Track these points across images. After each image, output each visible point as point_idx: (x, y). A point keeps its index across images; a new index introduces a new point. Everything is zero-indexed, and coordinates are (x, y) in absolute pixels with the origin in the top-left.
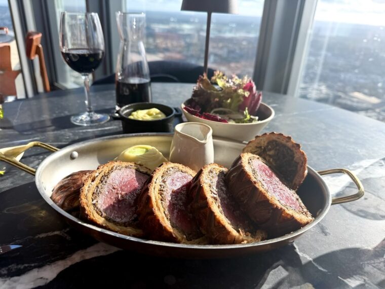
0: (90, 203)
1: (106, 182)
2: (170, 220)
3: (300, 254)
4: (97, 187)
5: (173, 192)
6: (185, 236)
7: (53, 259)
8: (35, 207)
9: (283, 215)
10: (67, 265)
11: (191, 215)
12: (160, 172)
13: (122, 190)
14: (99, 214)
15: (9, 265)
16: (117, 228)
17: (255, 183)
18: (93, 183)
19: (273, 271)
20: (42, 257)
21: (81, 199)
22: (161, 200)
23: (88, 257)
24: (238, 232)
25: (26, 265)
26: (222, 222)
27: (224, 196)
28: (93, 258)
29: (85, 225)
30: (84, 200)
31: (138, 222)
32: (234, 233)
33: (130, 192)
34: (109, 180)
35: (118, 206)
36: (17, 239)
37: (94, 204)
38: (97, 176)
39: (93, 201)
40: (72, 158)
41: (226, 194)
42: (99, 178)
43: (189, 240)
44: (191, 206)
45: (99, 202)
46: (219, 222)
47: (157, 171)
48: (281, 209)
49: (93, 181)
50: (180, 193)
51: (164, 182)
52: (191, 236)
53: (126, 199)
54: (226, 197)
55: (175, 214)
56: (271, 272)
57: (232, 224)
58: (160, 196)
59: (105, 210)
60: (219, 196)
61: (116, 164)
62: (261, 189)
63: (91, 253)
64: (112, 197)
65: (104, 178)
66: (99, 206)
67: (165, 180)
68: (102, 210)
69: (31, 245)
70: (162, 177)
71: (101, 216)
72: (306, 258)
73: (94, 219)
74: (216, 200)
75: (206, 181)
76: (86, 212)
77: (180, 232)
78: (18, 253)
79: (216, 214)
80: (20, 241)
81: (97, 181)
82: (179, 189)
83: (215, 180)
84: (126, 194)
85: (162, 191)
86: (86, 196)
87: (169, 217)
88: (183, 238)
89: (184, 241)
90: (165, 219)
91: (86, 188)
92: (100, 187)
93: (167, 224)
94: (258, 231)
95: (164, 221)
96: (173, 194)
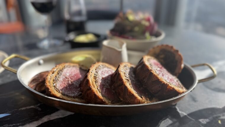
0: (52, 85)
1: (61, 74)
2: (101, 93)
3: (180, 112)
4: (56, 77)
5: (103, 78)
6: (110, 101)
7: (30, 121)
8: (17, 94)
9: (168, 87)
10: (39, 123)
11: (114, 91)
12: (94, 67)
13: (71, 79)
14: (58, 92)
15: (4, 125)
16: (69, 99)
17: (151, 70)
18: (53, 75)
19: (164, 121)
20: (24, 120)
21: (46, 83)
22: (95, 82)
23: (52, 119)
24: (142, 98)
25: (14, 125)
26: (132, 92)
27: (133, 79)
28: (55, 119)
29: (49, 97)
30: (48, 84)
31: (82, 96)
32: (139, 98)
33: (77, 80)
34: (63, 73)
35: (69, 88)
36: (8, 111)
37: (54, 86)
38: (55, 71)
39: (53, 84)
40: (39, 64)
41: (135, 79)
42: (57, 72)
43: (113, 103)
44: (114, 86)
45: (57, 85)
46: (130, 92)
47: (92, 66)
48: (167, 84)
49: (53, 73)
50: (107, 79)
51: (97, 72)
52: (114, 101)
53: (74, 84)
54: (134, 80)
55: (104, 91)
56: (162, 122)
57: (138, 94)
58: (95, 80)
59: (62, 90)
60: (130, 79)
61: (67, 64)
62: (155, 73)
63: (54, 116)
64: (66, 83)
65: (60, 72)
66: (58, 87)
67: (98, 71)
68: (59, 89)
69: (16, 114)
70: (96, 70)
71: (59, 92)
72: (183, 114)
73: (55, 94)
74: (128, 81)
75: (122, 71)
76: (50, 90)
77: (107, 99)
78: (9, 119)
79: (128, 88)
80: (10, 112)
81: (55, 73)
82: (106, 77)
83: (128, 71)
84: (74, 81)
85: (96, 77)
86: (49, 82)
87: (100, 91)
88: (109, 102)
89: (109, 104)
90: (98, 92)
91: (49, 77)
92: (57, 77)
93: (99, 95)
94: (153, 98)
95: (97, 93)
96: (103, 79)
